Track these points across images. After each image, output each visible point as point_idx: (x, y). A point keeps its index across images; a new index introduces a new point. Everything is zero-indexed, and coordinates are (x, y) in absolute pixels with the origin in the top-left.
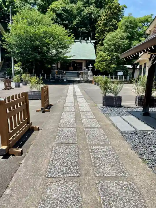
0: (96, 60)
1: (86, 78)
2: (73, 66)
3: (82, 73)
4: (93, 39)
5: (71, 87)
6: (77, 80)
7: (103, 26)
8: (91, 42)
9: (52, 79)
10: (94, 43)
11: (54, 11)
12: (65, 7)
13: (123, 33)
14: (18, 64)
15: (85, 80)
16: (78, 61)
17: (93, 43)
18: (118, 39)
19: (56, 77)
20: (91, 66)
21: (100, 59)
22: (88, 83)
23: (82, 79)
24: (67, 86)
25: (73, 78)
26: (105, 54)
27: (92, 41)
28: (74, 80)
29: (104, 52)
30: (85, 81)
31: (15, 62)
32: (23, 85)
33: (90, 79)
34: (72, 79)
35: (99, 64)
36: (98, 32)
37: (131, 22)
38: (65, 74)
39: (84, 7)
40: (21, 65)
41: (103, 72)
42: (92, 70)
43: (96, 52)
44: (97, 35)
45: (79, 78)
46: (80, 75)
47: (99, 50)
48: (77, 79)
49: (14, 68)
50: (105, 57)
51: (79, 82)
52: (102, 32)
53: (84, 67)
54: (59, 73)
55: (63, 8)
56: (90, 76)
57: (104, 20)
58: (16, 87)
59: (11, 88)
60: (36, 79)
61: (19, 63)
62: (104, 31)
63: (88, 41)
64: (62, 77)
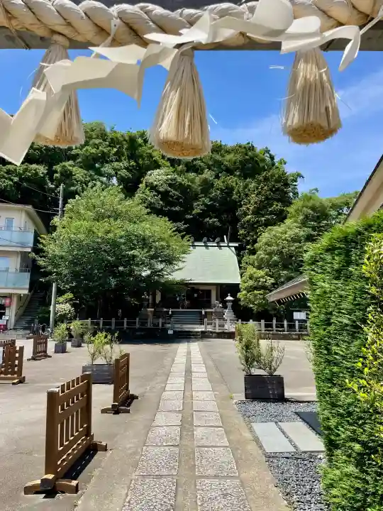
0: (240, 286)
1: (220, 326)
2: (190, 297)
3: (211, 313)
4: (233, 238)
5: (182, 348)
6: (200, 330)
7: (253, 214)
9: (140, 330)
10: (235, 247)
11: (153, 188)
13: (297, 230)
14: (66, 296)
15: (217, 331)
16: (202, 288)
17: (233, 249)
18: (287, 240)
19: (149, 325)
20: (229, 298)
21: (251, 283)
22: (224, 338)
23: (210, 328)
24: (174, 346)
26: (261, 273)
27: (230, 245)
28: (191, 332)
29: (259, 268)
30: (218, 334)
31: (60, 292)
32: (73, 346)
33: (230, 327)
34: (187, 327)
35: (248, 295)
36: (242, 227)
37: (313, 208)
38: (171, 316)
40: (71, 300)
41: (258, 312)
42: (232, 306)
43: (240, 268)
44: (241, 232)
45: (203, 326)
46: (206, 320)
47: (246, 263)
48: (199, 328)
49: (55, 307)
50: (261, 280)
51: (204, 335)
52: (253, 228)
53: (214, 300)
54: (156, 315)
55: (170, 182)
56: (228, 320)
57: (256, 203)
58: (56, 352)
59: (47, 356)
60: (106, 337)
61: (69, 295)
62: (256, 224)
63: (222, 244)
64: (163, 324)
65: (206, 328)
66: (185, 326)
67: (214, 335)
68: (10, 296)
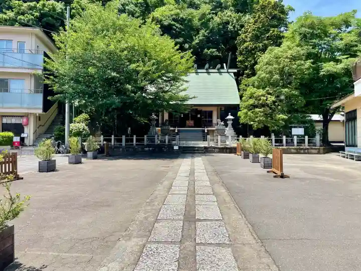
0: (241, 106)
1: (221, 141)
2: (194, 118)
3: (213, 131)
4: (233, 65)
6: (203, 146)
7: (251, 40)
8: (228, 72)
9: (148, 146)
10: (234, 73)
11: (159, 21)
12: (177, 14)
15: (219, 146)
16: (204, 109)
17: (232, 74)
19: (157, 142)
20: (230, 117)
21: (251, 102)
22: (226, 153)
23: (212, 144)
24: (178, 161)
25: (193, 142)
26: (261, 92)
28: (195, 147)
29: (258, 88)
33: (231, 143)
34: (192, 144)
35: (249, 113)
36: (241, 54)
37: (312, 26)
38: (177, 134)
39: (213, 13)
41: (258, 129)
42: (232, 124)
43: (239, 90)
44: (240, 58)
45: (205, 142)
46: (208, 137)
47: (246, 85)
48: (202, 144)
50: (262, 98)
51: (206, 151)
52: (251, 52)
53: (215, 119)
54: (164, 133)
55: (174, 17)
56: (230, 137)
57: (254, 30)
61: (84, 116)
62: (253, 50)
63: (222, 71)
64: (169, 141)
65: (209, 144)
66: (190, 142)
67: (216, 150)
68: (26, 116)
